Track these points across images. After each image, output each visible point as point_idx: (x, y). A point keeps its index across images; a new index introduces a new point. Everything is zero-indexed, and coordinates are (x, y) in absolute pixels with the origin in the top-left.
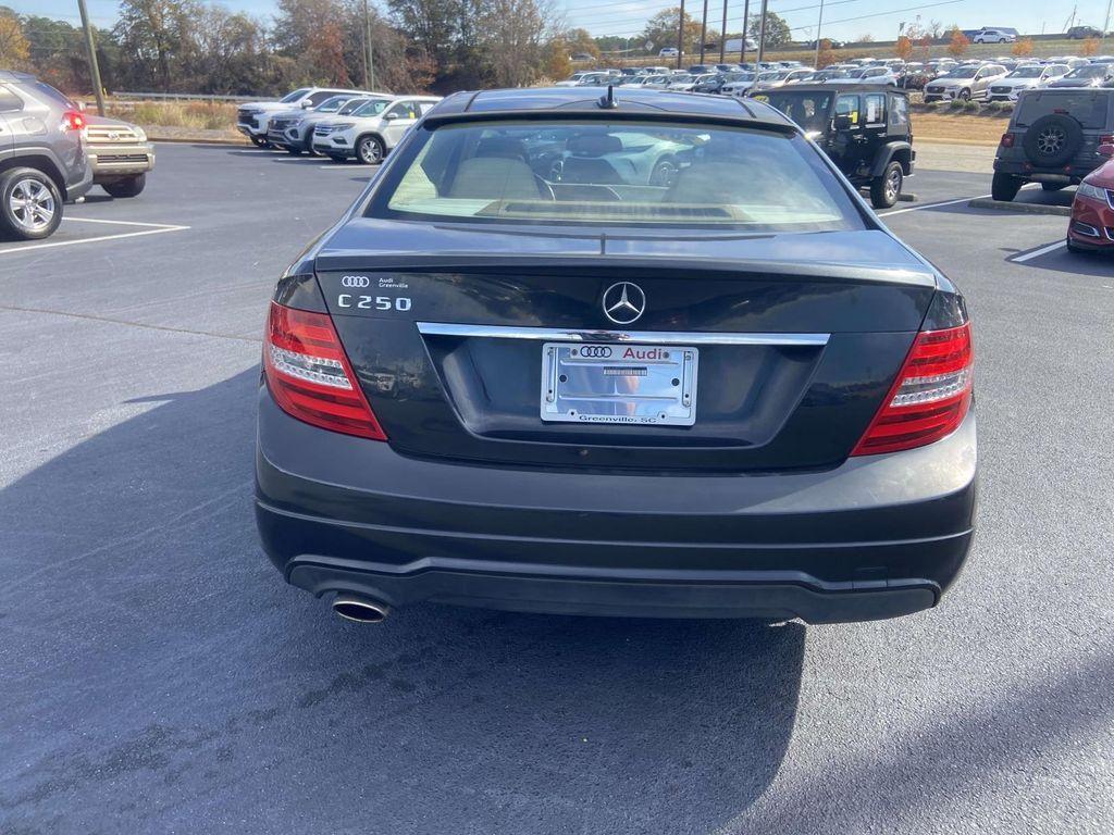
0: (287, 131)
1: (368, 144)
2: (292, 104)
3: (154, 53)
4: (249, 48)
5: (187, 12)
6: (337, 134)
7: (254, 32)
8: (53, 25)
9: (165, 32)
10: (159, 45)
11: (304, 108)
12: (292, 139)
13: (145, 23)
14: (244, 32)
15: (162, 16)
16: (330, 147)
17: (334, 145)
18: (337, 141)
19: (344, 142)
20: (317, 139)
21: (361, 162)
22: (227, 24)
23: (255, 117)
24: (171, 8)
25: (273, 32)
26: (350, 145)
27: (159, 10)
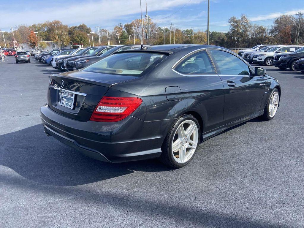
0: (248, 57)
1: (269, 60)
2: (253, 50)
3: (236, 38)
4: (262, 35)
5: (247, 27)
6: (259, 57)
7: (264, 30)
8: (217, 33)
9: (240, 33)
10: (238, 36)
11: (256, 50)
12: (249, 59)
13: (235, 31)
14: (262, 31)
15: (240, 29)
16: (257, 61)
17: (258, 60)
18: (259, 59)
19: (261, 59)
20: (254, 59)
21: (266, 65)
22: (257, 29)
23: (242, 53)
24: (243, 26)
25: (270, 30)
26: (263, 60)
27: (240, 27)
